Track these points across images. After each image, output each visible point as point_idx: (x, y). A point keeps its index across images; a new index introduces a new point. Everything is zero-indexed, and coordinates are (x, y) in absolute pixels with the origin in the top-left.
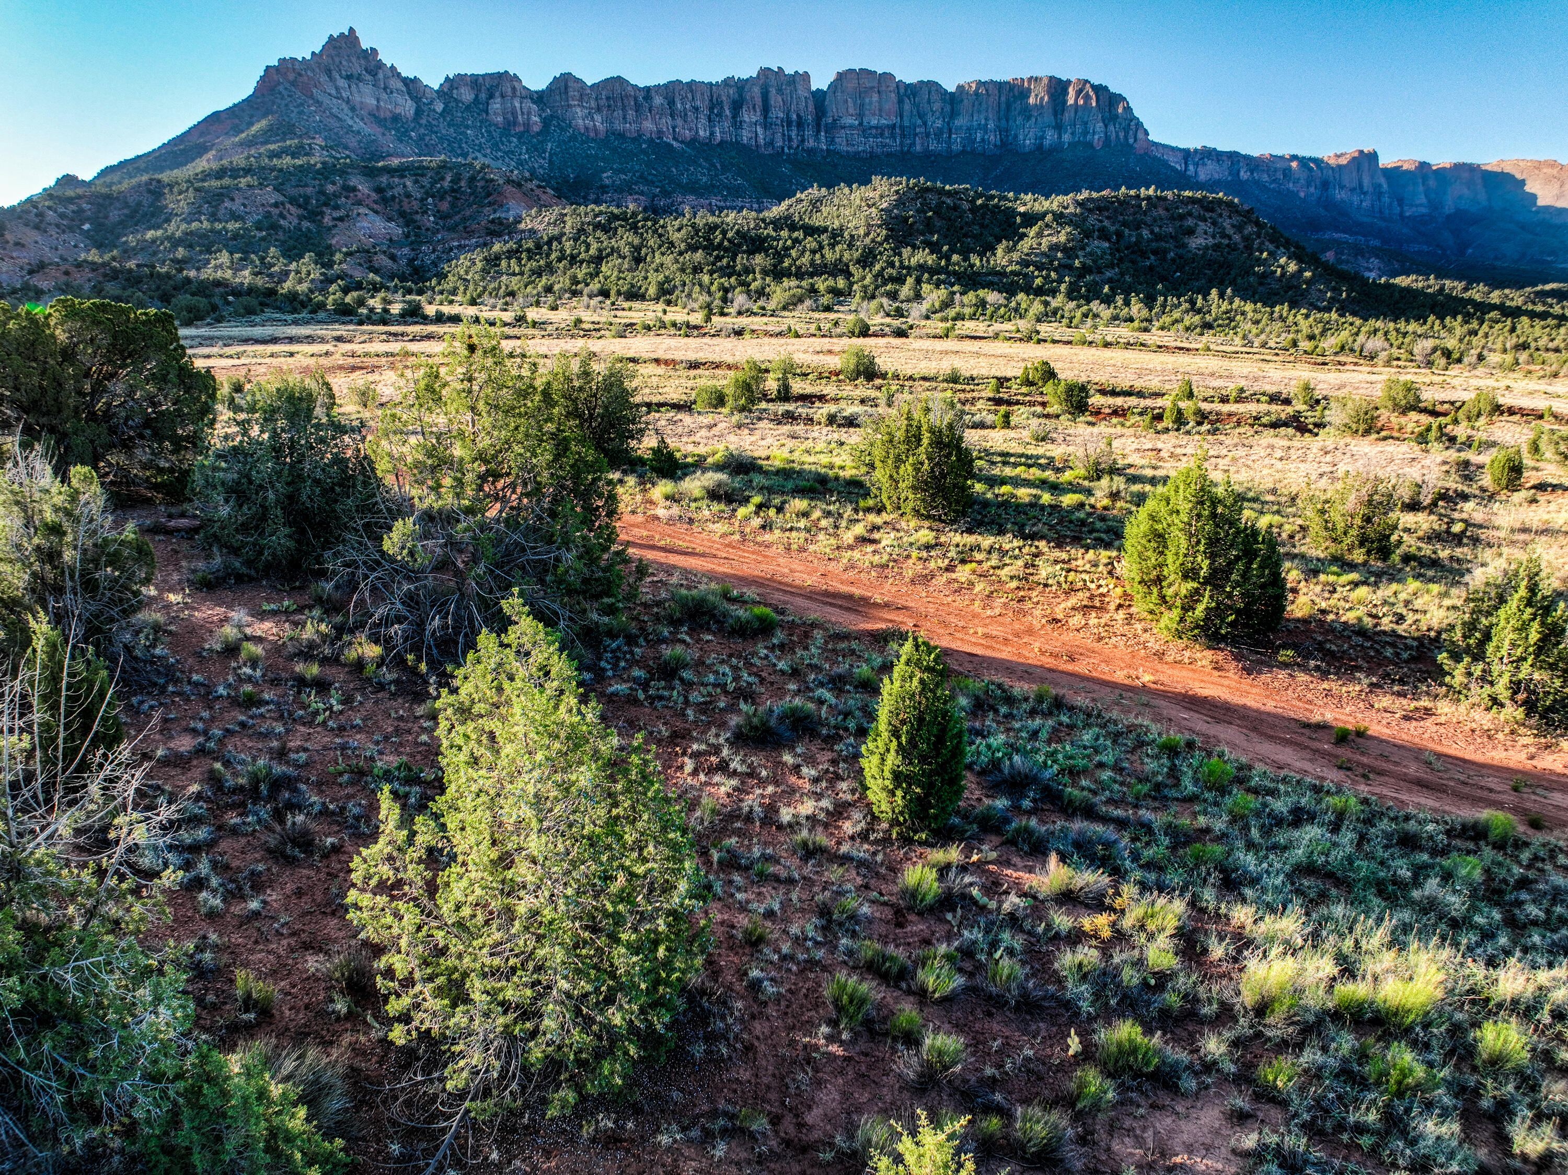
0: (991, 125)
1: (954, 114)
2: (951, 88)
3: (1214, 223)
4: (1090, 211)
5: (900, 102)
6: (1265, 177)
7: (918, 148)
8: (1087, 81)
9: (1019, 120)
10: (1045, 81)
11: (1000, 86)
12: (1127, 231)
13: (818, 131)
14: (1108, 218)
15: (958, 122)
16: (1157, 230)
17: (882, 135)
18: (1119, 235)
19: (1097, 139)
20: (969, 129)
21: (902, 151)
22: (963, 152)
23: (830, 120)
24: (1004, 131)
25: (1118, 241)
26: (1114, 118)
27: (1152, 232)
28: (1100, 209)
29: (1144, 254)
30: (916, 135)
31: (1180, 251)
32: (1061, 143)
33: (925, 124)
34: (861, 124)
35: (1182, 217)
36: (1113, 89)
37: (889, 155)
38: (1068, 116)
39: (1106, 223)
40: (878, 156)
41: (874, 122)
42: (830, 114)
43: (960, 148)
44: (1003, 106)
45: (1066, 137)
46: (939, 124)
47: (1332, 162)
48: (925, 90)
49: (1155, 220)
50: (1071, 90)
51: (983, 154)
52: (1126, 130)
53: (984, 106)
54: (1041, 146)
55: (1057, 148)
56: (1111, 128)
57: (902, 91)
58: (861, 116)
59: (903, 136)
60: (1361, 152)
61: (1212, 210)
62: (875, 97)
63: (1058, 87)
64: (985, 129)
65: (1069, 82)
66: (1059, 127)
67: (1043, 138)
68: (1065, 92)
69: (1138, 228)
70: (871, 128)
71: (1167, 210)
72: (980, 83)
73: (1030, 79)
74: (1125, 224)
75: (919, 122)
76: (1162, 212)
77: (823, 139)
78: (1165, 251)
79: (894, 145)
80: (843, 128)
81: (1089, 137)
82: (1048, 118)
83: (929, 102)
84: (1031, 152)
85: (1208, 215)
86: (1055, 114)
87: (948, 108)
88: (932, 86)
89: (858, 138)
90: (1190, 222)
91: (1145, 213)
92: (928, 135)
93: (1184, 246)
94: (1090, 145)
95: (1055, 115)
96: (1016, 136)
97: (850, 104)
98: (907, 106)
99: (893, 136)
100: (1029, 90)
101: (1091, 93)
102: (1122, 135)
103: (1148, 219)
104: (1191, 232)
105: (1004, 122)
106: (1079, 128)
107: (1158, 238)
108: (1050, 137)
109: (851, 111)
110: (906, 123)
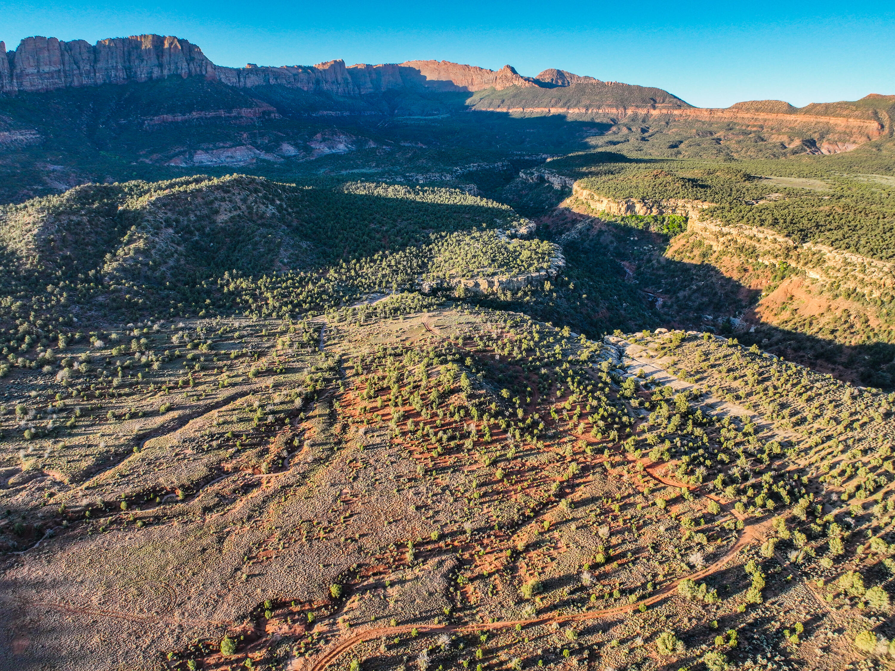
0: (120, 66)
1: (96, 61)
2: (93, 43)
3: (230, 201)
4: (159, 208)
5: (62, 55)
6: (284, 82)
7: (76, 83)
8: (175, 37)
9: (137, 62)
10: (150, 38)
11: (123, 41)
12: (181, 218)
13: (12, 80)
14: (170, 210)
15: (99, 65)
16: (198, 213)
17: (52, 77)
18: (177, 221)
19: (184, 72)
20: (106, 69)
21: (66, 86)
22: (104, 84)
23: (19, 71)
24: (128, 69)
25: (177, 226)
26: (192, 59)
27: (196, 216)
28: (164, 205)
29: (191, 233)
30: (74, 75)
31: (212, 227)
32: (162, 76)
33: (79, 68)
34: (38, 72)
35: (212, 202)
36: (191, 42)
37: (58, 89)
38: (166, 58)
39: (169, 214)
40: (51, 91)
41: (47, 69)
42: (18, 67)
43: (102, 81)
44: (126, 53)
45: (166, 72)
46: (88, 67)
47: (321, 68)
48: (77, 46)
49: (197, 207)
50: (166, 42)
51: (117, 84)
52: (201, 66)
53: (114, 54)
54: (151, 78)
55: (161, 79)
56: (191, 65)
57: (63, 47)
58: (38, 66)
59: (66, 76)
60: (335, 61)
61: (229, 192)
62: (46, 54)
63: (158, 41)
64: (116, 68)
65: (164, 37)
66: (161, 66)
67: (152, 72)
68: (163, 43)
69: (187, 214)
70: (46, 73)
71: (203, 198)
72: (111, 40)
73: (141, 36)
74: (180, 213)
75: (75, 67)
76: (200, 200)
77: (15, 84)
78: (204, 227)
79: (61, 83)
80: (27, 75)
81: (179, 71)
82: (154, 61)
83: (80, 54)
84: (145, 82)
85: (226, 195)
86: (158, 57)
87: (92, 57)
88: (81, 43)
89: (37, 80)
90: (216, 205)
91: (190, 203)
92: (81, 74)
93: (215, 222)
94: (179, 76)
95: (158, 59)
96: (136, 73)
97: (31, 60)
98: (67, 58)
99: (59, 78)
100: (141, 42)
101: (178, 45)
102: (198, 69)
103: (192, 207)
104: (217, 212)
105: (127, 63)
106: (173, 67)
107: (200, 218)
108: (156, 73)
109: (32, 64)
110: (67, 69)
